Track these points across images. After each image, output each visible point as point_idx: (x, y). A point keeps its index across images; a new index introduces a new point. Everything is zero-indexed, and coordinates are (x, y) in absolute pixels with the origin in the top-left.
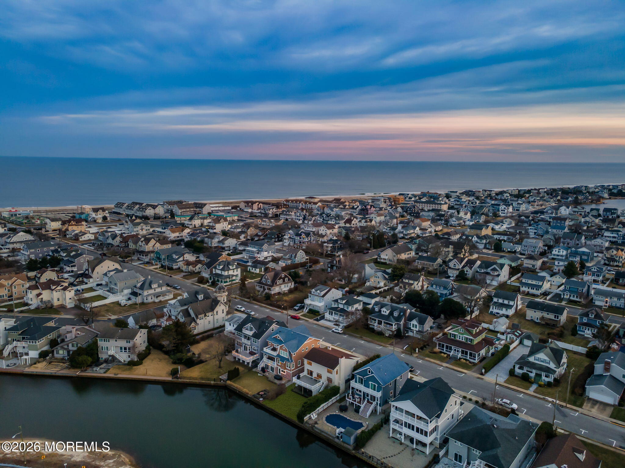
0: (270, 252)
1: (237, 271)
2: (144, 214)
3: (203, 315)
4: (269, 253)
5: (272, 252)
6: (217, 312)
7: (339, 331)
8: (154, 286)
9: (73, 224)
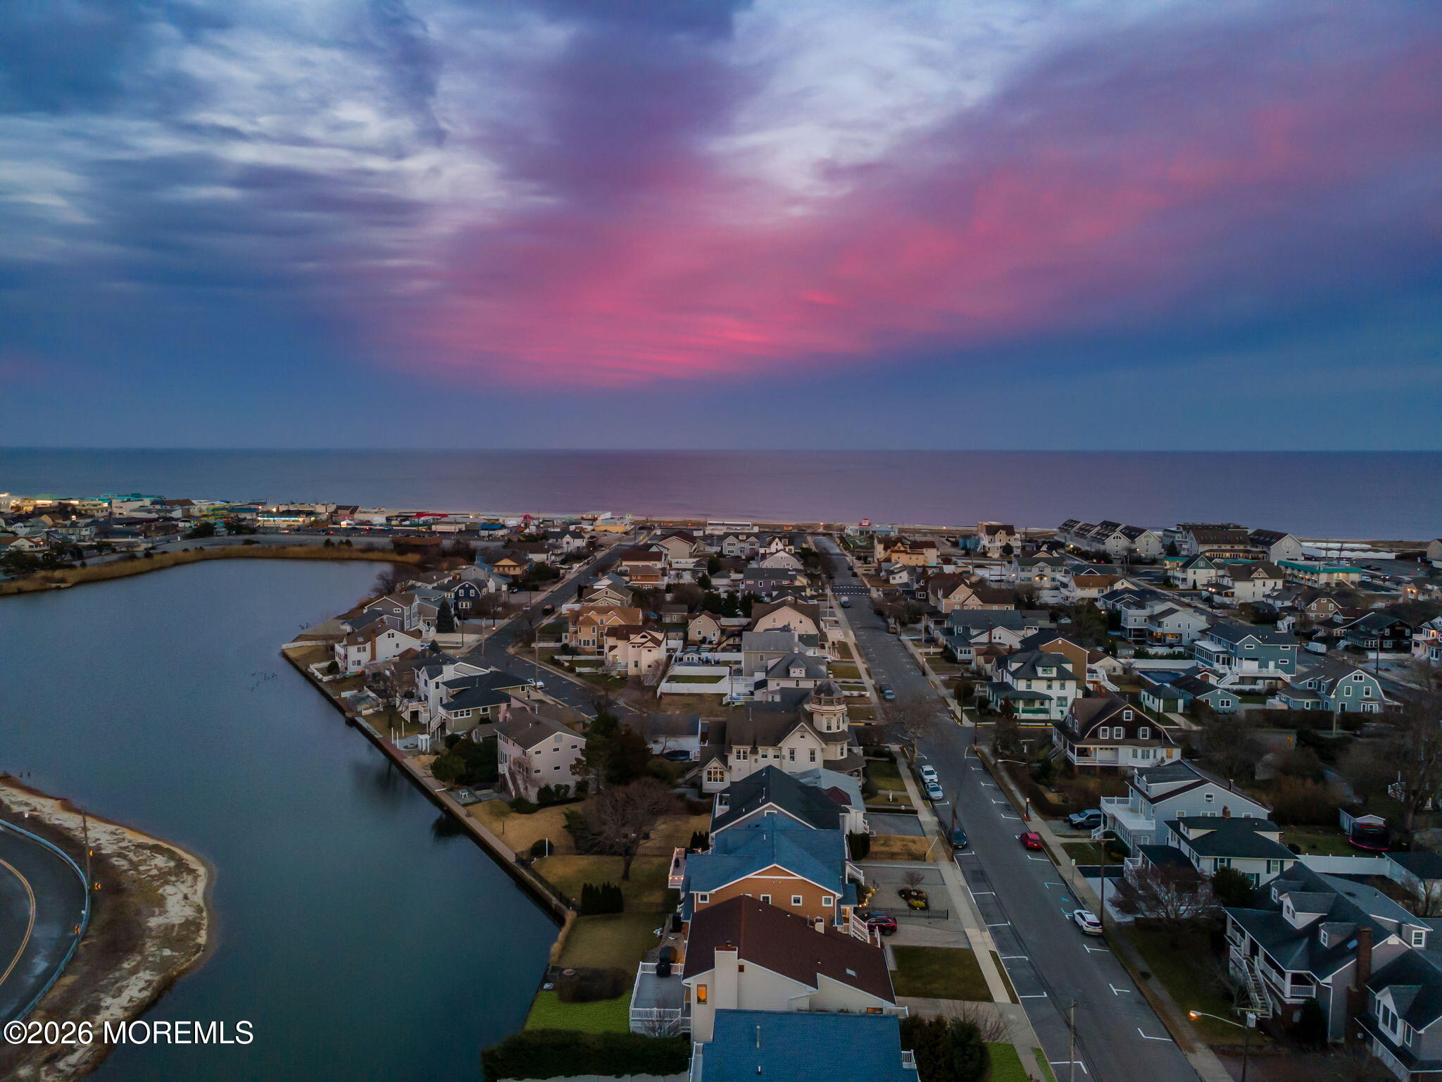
0: (1272, 664)
1: (1063, 687)
2: (1102, 547)
3: (748, 749)
4: (1264, 665)
5: (1277, 666)
6: (792, 752)
7: (1084, 924)
8: (796, 672)
9: (902, 549)
